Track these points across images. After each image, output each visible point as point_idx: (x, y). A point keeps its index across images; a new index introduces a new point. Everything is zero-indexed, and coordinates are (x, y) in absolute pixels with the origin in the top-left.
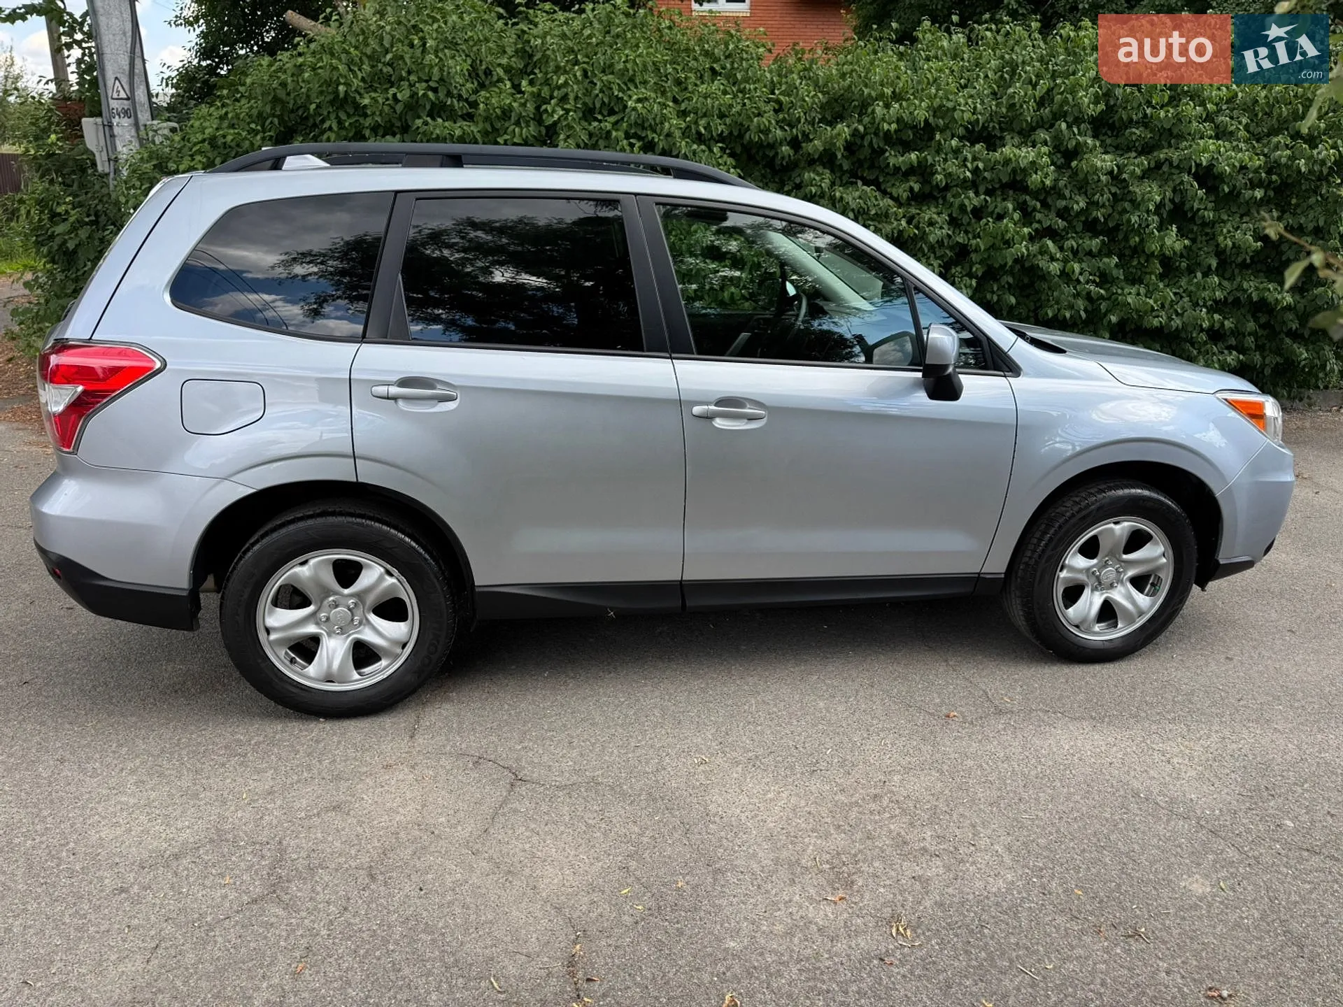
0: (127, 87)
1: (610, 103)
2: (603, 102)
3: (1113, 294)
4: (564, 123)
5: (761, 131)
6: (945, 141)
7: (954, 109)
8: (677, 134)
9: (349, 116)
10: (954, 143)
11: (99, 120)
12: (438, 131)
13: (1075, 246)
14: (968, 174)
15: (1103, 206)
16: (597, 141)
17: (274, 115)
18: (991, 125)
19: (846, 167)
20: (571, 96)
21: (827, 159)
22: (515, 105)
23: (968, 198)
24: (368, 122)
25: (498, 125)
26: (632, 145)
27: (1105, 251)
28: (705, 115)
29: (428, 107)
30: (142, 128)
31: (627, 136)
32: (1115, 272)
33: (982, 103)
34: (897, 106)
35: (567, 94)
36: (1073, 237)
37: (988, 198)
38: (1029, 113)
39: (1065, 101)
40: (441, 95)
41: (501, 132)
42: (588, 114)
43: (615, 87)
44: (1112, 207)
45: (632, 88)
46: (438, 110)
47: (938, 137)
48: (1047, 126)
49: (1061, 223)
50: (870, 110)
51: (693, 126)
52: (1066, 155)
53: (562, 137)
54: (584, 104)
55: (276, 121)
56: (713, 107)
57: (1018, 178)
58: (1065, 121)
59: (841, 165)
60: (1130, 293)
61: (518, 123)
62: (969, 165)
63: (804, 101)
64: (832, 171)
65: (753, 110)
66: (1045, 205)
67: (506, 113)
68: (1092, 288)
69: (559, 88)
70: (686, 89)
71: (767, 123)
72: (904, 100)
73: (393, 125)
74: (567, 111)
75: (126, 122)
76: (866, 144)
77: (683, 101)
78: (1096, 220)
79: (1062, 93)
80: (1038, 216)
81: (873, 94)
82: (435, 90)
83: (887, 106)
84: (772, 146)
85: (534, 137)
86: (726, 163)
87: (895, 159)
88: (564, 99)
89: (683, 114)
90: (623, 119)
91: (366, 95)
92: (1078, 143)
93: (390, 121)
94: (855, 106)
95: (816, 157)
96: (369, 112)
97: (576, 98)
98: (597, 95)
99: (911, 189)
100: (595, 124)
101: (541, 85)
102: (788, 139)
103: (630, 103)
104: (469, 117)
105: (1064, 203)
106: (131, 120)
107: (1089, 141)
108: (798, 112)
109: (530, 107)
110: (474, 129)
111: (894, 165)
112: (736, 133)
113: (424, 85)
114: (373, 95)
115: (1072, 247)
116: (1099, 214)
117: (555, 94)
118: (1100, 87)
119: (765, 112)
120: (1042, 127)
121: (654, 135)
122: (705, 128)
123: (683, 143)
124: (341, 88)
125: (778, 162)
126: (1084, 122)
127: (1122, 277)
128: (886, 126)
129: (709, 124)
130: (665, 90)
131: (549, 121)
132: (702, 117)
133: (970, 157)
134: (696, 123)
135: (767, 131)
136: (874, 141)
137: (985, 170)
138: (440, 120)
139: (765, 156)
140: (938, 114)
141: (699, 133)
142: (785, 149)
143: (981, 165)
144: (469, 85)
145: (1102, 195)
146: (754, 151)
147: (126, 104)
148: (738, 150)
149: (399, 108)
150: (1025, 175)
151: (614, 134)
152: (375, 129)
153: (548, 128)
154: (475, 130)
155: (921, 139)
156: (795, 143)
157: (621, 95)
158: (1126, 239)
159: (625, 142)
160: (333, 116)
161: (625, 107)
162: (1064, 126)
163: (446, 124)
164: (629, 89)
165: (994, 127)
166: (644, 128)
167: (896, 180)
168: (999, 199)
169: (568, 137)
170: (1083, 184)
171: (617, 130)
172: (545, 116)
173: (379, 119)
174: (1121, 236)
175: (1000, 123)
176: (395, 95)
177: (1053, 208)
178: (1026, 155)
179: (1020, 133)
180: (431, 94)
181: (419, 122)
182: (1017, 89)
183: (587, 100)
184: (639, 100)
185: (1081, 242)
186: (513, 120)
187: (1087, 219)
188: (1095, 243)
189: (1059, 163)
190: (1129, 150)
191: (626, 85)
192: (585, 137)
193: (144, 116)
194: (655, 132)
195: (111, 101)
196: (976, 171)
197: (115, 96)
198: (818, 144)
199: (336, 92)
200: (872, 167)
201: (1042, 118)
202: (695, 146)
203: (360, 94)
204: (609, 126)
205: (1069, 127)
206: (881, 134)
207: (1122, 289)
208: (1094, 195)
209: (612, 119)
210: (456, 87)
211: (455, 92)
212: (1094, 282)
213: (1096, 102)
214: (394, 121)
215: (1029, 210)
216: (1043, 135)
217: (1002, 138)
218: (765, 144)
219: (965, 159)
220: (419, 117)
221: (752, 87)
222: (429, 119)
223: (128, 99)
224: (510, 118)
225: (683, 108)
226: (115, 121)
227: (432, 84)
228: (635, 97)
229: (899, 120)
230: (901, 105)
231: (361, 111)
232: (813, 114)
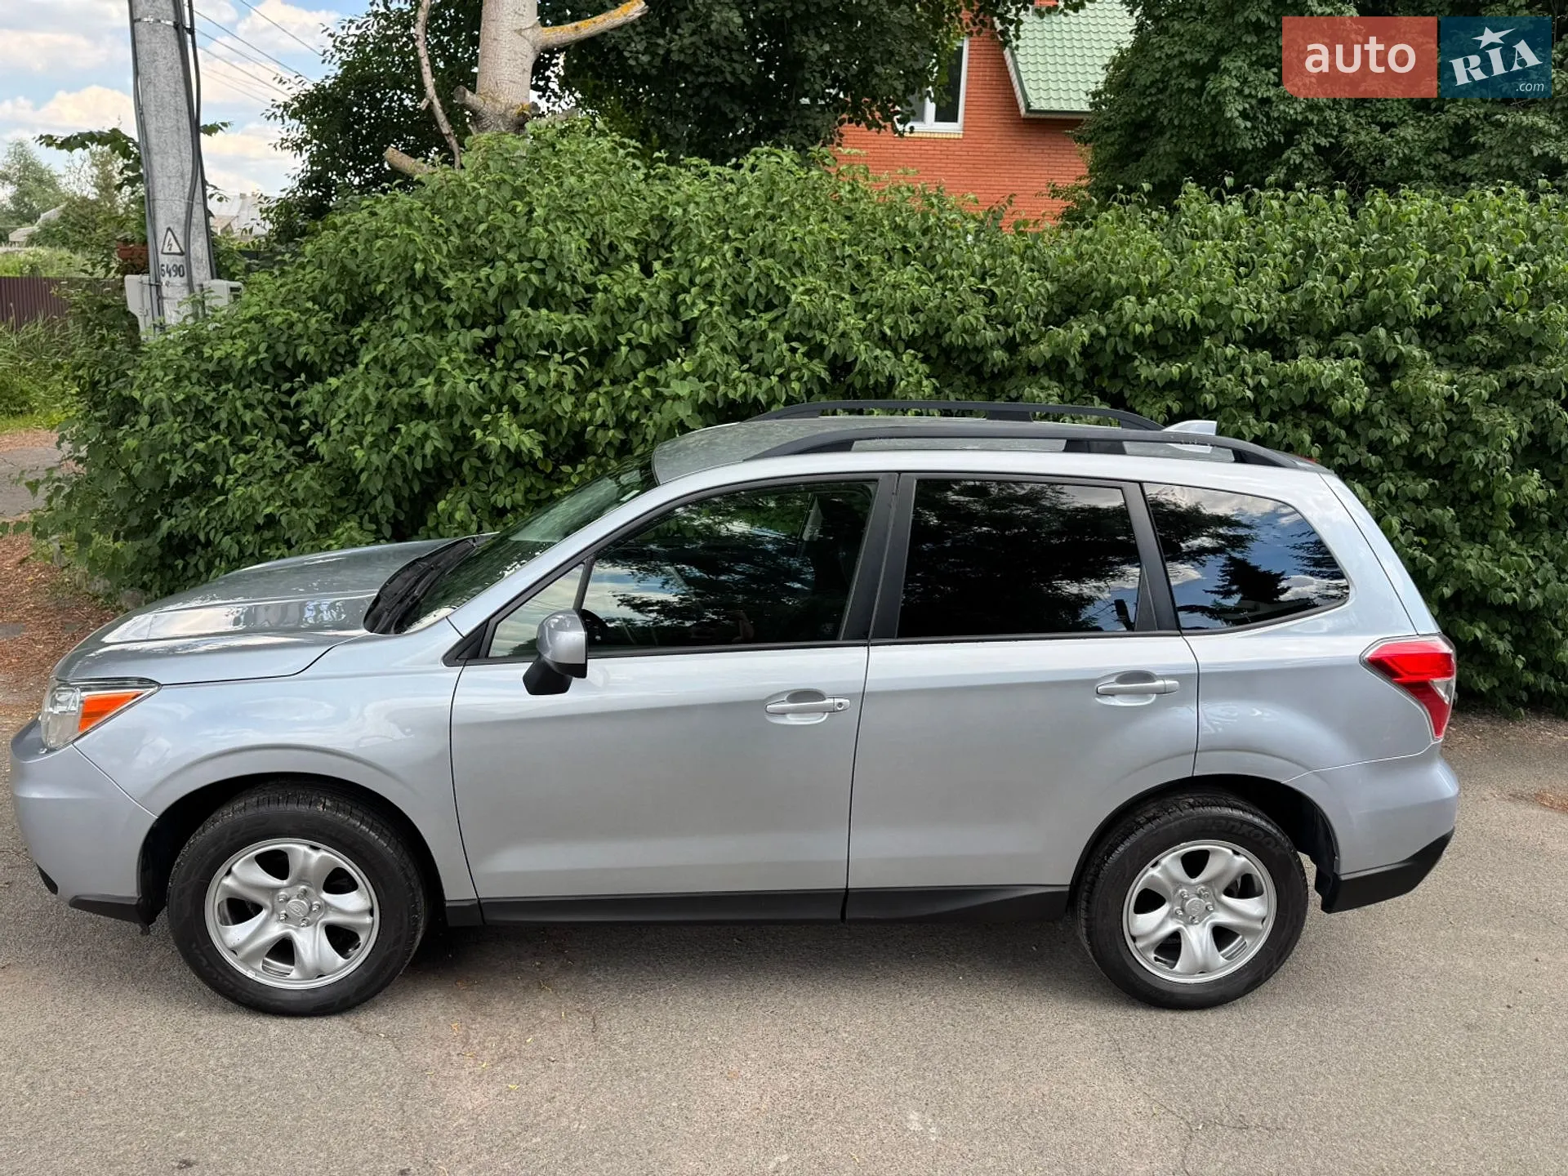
0: (181, 239)
1: (767, 294)
2: (759, 294)
3: (1445, 554)
4: (707, 320)
5: (965, 331)
6: (1217, 347)
7: (1231, 307)
8: (856, 335)
9: (427, 299)
10: (1230, 351)
11: (145, 278)
12: (540, 327)
13: (1393, 489)
14: (1249, 393)
15: (1435, 438)
16: (748, 343)
17: (339, 291)
18: (1279, 326)
19: (1080, 377)
20: (719, 284)
21: (1056, 367)
22: (643, 295)
23: (1247, 424)
24: (450, 309)
25: (620, 318)
26: (793, 350)
27: (1437, 498)
28: (892, 310)
29: (530, 294)
30: (197, 289)
31: (788, 338)
32: (1448, 526)
33: (1269, 296)
34: (1154, 302)
35: (713, 280)
36: (1390, 478)
37: (1275, 426)
38: (1332, 314)
39: (1385, 299)
40: (550, 278)
41: (625, 328)
42: (739, 306)
43: (775, 275)
44: (1446, 438)
45: (798, 274)
46: (543, 298)
47: (1207, 343)
48: (1354, 328)
49: (1375, 460)
50: (1116, 305)
51: (876, 326)
52: (1384, 370)
53: (703, 338)
54: (734, 293)
55: (342, 298)
56: (903, 302)
57: (1317, 400)
58: (1384, 326)
59: (1073, 375)
60: (1470, 556)
61: (646, 318)
62: (1250, 381)
63: (1026, 290)
64: (1061, 381)
65: (957, 304)
66: (1350, 430)
67: (633, 303)
68: (1417, 553)
69: (703, 272)
70: (869, 274)
71: (974, 322)
72: (1164, 292)
73: (484, 313)
74: (711, 304)
75: (178, 281)
76: (1108, 349)
77: (864, 291)
78: (1424, 455)
79: (1379, 287)
80: (1342, 449)
81: (1124, 282)
82: (541, 272)
83: (1141, 302)
84: (978, 350)
85: (668, 335)
86: (917, 371)
87: (1146, 369)
88: (709, 287)
89: (863, 308)
90: (784, 314)
91: (451, 274)
92: (1400, 354)
93: (481, 307)
94: (1096, 297)
95: (1040, 366)
96: (453, 297)
97: (725, 285)
98: (752, 284)
99: (1169, 409)
100: (747, 322)
101: (680, 265)
102: (1002, 342)
103: (793, 297)
104: (584, 306)
105: (1379, 433)
106: (184, 280)
107: (1416, 353)
108: (1018, 307)
109: (664, 297)
110: (588, 324)
111: (1146, 378)
112: (931, 332)
113: (526, 265)
114: (460, 275)
115: (1389, 491)
116: (1428, 449)
117: (697, 280)
118: (1433, 282)
119: (972, 307)
120: (1348, 330)
121: (825, 337)
122: (891, 328)
123: (862, 347)
124: (418, 267)
125: (987, 369)
126: (1409, 325)
127: (1458, 533)
128: (1138, 328)
129: (896, 322)
130: (841, 277)
131: (687, 316)
132: (888, 313)
133: (1249, 368)
134: (879, 320)
135: (973, 332)
136: (1119, 347)
137: (1270, 387)
138: (544, 311)
139: (969, 361)
140: (1208, 312)
141: (884, 334)
142: (998, 354)
143: (1265, 381)
144: (588, 266)
145: (1433, 424)
146: (954, 355)
147: (179, 261)
148: (934, 354)
149: (492, 294)
150: (1327, 398)
151: (771, 335)
152: (460, 318)
153: (685, 323)
154: (589, 326)
155: (1182, 343)
156: (1011, 346)
157: (782, 283)
158: (1465, 480)
159: (785, 346)
160: (406, 301)
161: (788, 299)
162: (1382, 332)
163: (552, 316)
164: (794, 276)
165: (1283, 328)
166: (810, 326)
167: (1147, 396)
168: (1289, 426)
169: (711, 339)
170: (1403, 409)
171: (774, 329)
172: (682, 309)
173: (465, 306)
174: (1456, 477)
175: (1290, 322)
176: (488, 277)
177: (1362, 439)
178: (1331, 370)
179: (1317, 337)
180: (534, 278)
181: (515, 314)
182: (1319, 282)
183: (738, 289)
184: (807, 292)
185: (1400, 484)
186: (640, 314)
187: (1410, 454)
188: (1422, 487)
189: (1372, 378)
190: (1470, 362)
191: (790, 269)
192: (732, 338)
193: (201, 273)
194: (824, 331)
195: (161, 256)
196: (1257, 387)
197: (166, 250)
198: (1043, 350)
199: (413, 269)
200: (1114, 376)
201: (1348, 317)
202: (878, 352)
203: (443, 272)
204: (764, 325)
205: (1389, 331)
206: (1131, 337)
207: (1457, 548)
208: (1421, 422)
209: (769, 316)
210: (569, 268)
211: (567, 274)
212: (1420, 544)
213: (1429, 302)
214: (486, 307)
215: (1330, 439)
216: (1352, 343)
217: (1293, 343)
218: (970, 347)
219: (1243, 374)
220: (518, 307)
221: (956, 273)
222: (529, 310)
223: (182, 254)
224: (637, 310)
225: (863, 301)
226: (164, 280)
227: (538, 265)
228: (801, 289)
229: (1155, 320)
230: (1159, 300)
231: (444, 296)
232: (1037, 308)
